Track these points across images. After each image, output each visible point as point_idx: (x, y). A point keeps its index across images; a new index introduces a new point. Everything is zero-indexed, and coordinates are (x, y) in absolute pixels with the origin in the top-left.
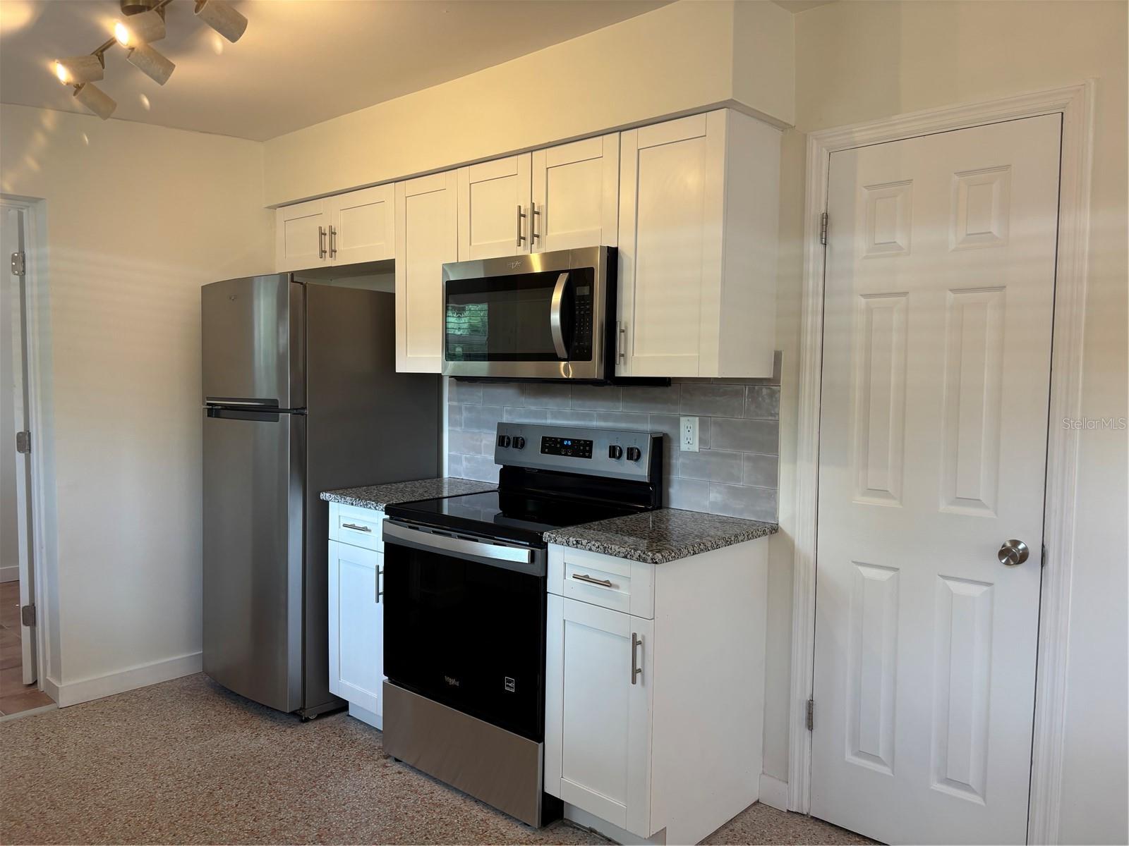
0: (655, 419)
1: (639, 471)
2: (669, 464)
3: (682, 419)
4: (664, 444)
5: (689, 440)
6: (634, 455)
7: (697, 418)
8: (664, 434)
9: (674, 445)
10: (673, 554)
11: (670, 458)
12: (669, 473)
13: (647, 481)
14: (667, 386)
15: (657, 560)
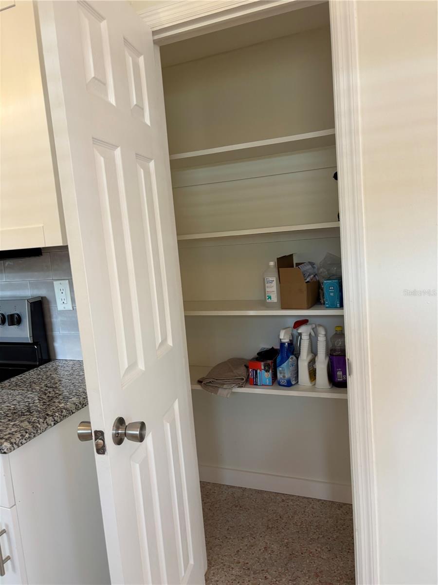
0: (34, 286)
1: (23, 333)
2: (51, 323)
3: (55, 283)
4: (45, 306)
5: (63, 301)
6: (15, 320)
7: (67, 281)
8: (42, 297)
9: (52, 306)
10: (27, 435)
11: (50, 317)
12: (52, 330)
13: (30, 342)
14: (38, 256)
15: (5, 450)
